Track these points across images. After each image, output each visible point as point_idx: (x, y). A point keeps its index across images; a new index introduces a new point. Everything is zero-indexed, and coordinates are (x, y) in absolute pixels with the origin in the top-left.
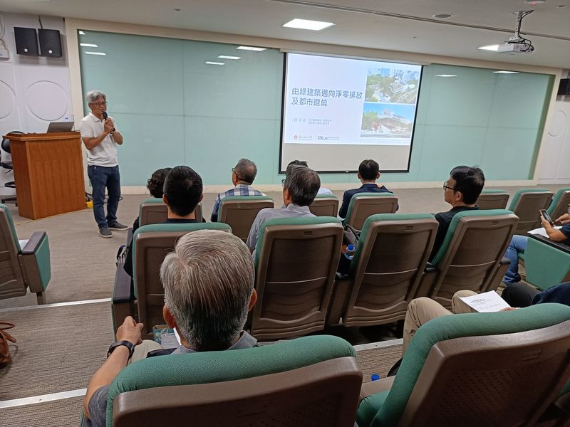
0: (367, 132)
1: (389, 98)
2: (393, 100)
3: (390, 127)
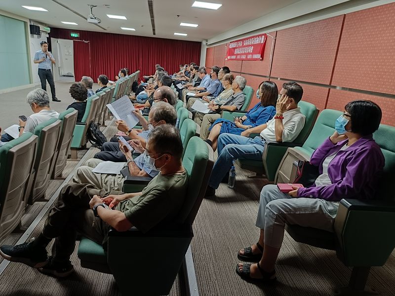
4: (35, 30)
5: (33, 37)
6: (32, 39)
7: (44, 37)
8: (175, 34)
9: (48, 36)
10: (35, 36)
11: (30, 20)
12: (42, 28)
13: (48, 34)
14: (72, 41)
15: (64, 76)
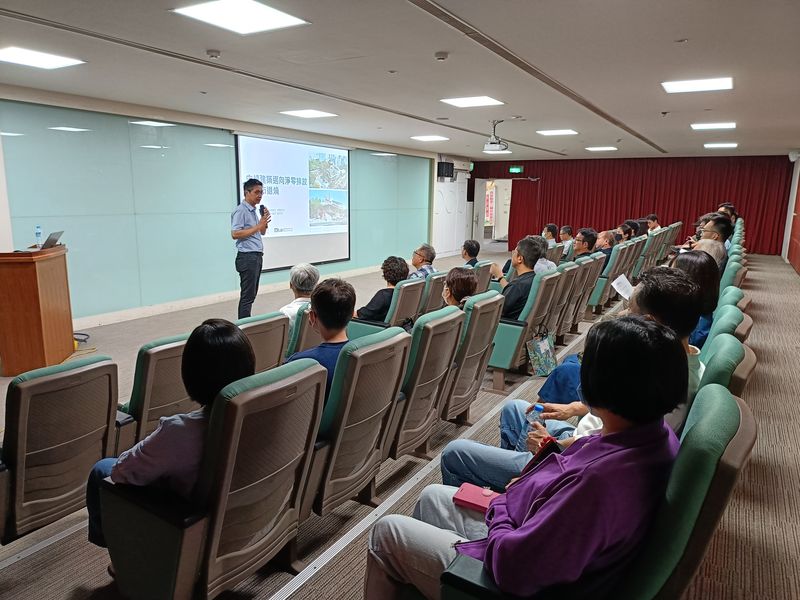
0: (315, 221)
1: (328, 184)
2: (330, 186)
3: (332, 215)
4: (446, 170)
5: (442, 181)
6: (440, 184)
7: (462, 179)
8: (707, 146)
9: (469, 176)
10: (448, 179)
11: (440, 155)
12: (457, 165)
13: (470, 173)
14: (509, 182)
15: (499, 241)
